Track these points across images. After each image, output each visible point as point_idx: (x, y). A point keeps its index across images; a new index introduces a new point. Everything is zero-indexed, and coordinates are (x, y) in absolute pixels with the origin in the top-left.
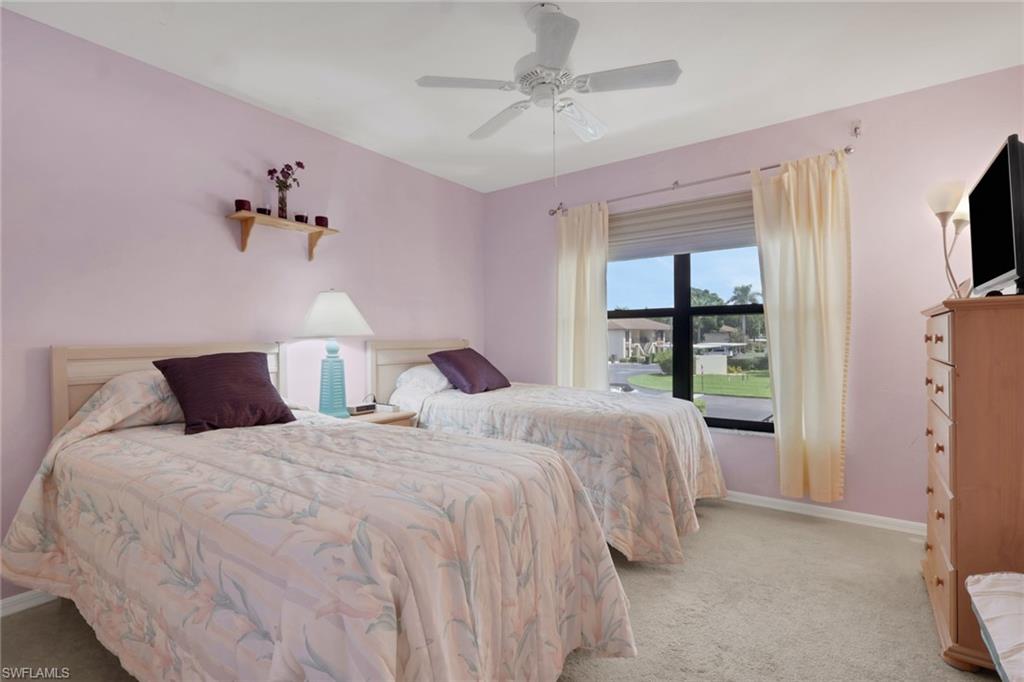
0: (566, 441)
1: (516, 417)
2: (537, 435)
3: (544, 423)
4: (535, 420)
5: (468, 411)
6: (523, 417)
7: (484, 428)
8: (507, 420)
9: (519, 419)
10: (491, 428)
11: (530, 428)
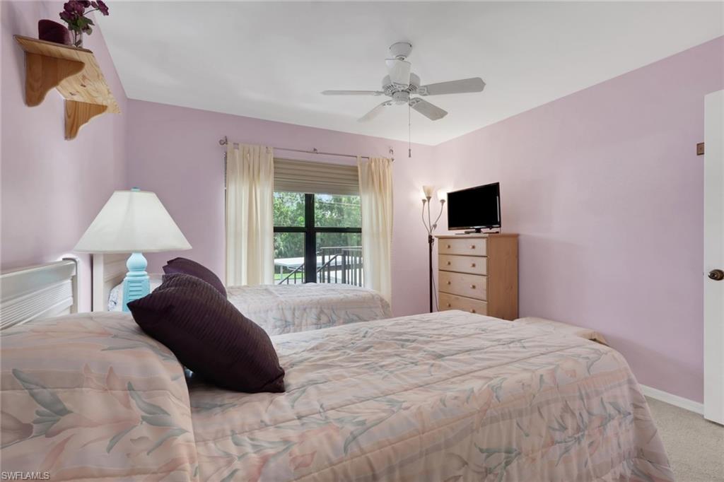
0: (347, 318)
1: (305, 309)
2: (324, 319)
3: (328, 309)
4: (321, 308)
5: (255, 313)
6: (311, 308)
7: (278, 323)
8: (297, 313)
9: (308, 310)
10: (284, 323)
11: (319, 315)
